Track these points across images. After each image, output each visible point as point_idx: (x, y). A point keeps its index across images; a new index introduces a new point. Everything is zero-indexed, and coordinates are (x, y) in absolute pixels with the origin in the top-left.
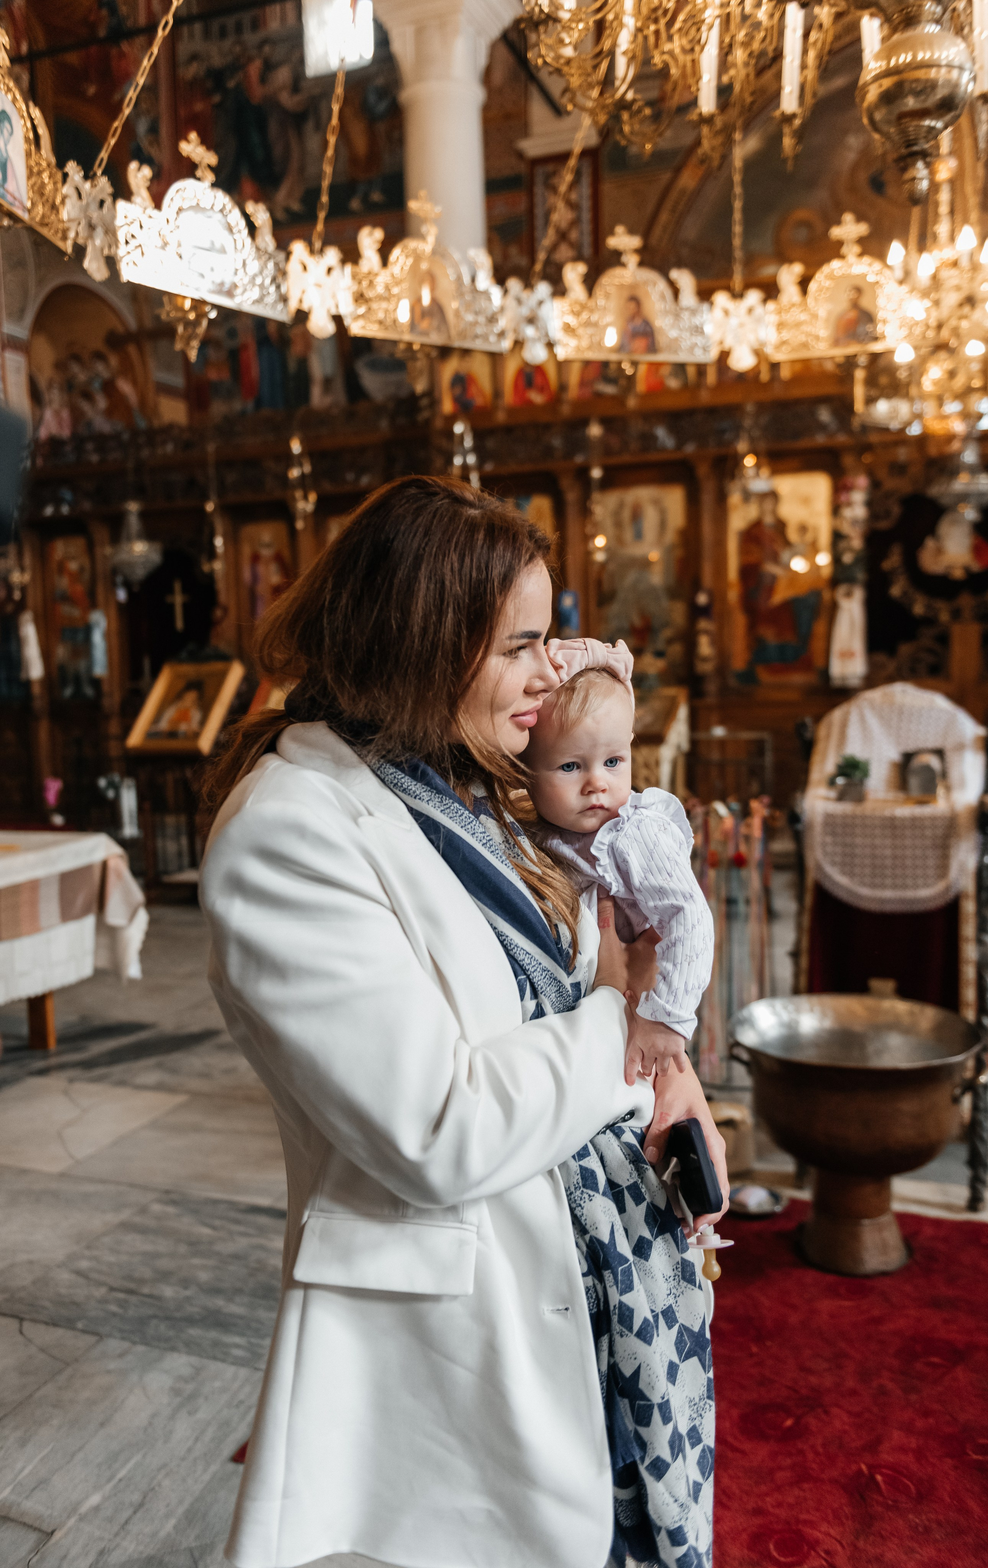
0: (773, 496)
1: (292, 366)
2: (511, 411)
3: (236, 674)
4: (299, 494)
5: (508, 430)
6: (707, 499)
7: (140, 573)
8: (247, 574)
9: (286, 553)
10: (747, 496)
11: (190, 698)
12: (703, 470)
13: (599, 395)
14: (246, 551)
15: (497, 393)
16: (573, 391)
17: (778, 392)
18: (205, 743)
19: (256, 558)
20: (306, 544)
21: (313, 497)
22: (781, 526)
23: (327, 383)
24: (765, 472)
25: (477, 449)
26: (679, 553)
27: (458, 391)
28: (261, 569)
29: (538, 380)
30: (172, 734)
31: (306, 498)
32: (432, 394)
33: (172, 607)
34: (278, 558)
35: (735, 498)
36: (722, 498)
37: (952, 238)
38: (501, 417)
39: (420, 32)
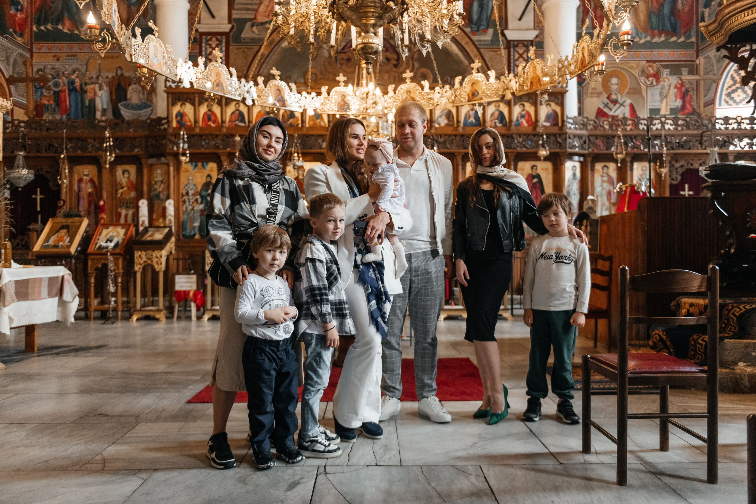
1: (87, 103)
2: (201, 129)
3: (85, 222)
4: (107, 153)
5: (200, 136)
7: (22, 184)
8: (76, 187)
9: (96, 179)
11: (63, 232)
13: (237, 126)
14: (76, 177)
15: (196, 122)
16: (227, 124)
17: (305, 132)
18: (73, 250)
19: (80, 180)
20: (106, 175)
21: (113, 155)
23: (104, 111)
24: (301, 159)
25: (189, 142)
27: (179, 118)
28: (83, 185)
29: (213, 118)
30: (56, 246)
31: (111, 155)
32: (168, 118)
33: (36, 199)
34: (92, 181)
35: (289, 167)
37: (367, 85)
38: (197, 130)
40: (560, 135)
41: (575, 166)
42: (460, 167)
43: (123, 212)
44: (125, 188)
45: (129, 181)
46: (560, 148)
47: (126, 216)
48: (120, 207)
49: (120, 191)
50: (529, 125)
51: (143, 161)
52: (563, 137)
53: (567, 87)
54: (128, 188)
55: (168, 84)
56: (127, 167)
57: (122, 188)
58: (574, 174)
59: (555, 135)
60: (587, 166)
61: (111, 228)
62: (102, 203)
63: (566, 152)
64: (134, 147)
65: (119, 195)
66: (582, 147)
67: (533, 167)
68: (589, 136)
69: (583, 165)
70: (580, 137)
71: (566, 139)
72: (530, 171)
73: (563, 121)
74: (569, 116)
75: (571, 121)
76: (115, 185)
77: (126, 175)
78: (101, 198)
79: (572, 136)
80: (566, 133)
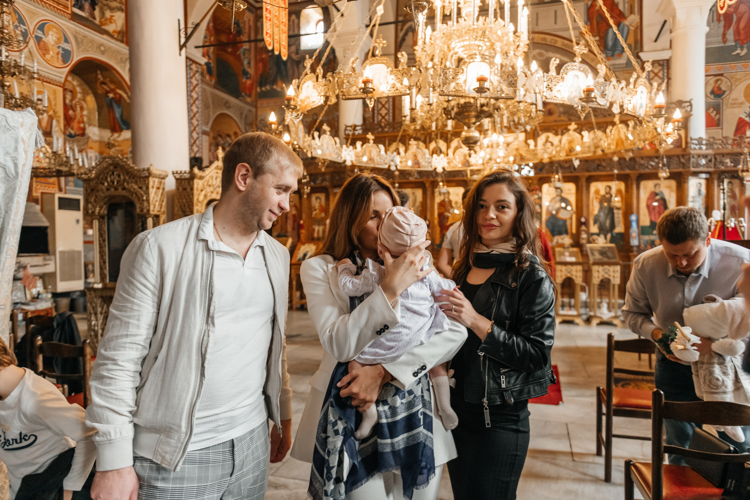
0: (448, 193)
4: (305, 187)
6: (429, 193)
10: (440, 194)
12: (427, 185)
20: (305, 203)
21: (309, 188)
22: (450, 202)
24: (445, 187)
26: (420, 208)
34: (295, 206)
35: (437, 194)
36: (433, 193)
39: (345, 51)
40: (683, 156)
41: (700, 183)
42: (584, 188)
43: (316, 228)
44: (318, 211)
45: (321, 206)
46: (684, 168)
47: (318, 231)
48: (314, 224)
49: (314, 213)
50: (652, 148)
51: (330, 190)
52: (687, 157)
53: (691, 110)
54: (320, 210)
55: (347, 132)
56: (319, 195)
57: (316, 210)
58: (700, 191)
59: (678, 156)
60: (713, 183)
61: (306, 245)
62: (302, 222)
63: (689, 171)
64: (324, 180)
65: (313, 216)
66: (707, 165)
67: (655, 186)
68: (715, 156)
69: (709, 182)
70: (705, 156)
71: (689, 159)
72: (653, 189)
73: (687, 143)
74: (693, 137)
75: (696, 142)
76: (311, 209)
77: (318, 201)
78: (301, 218)
79: (695, 156)
80: (690, 154)
